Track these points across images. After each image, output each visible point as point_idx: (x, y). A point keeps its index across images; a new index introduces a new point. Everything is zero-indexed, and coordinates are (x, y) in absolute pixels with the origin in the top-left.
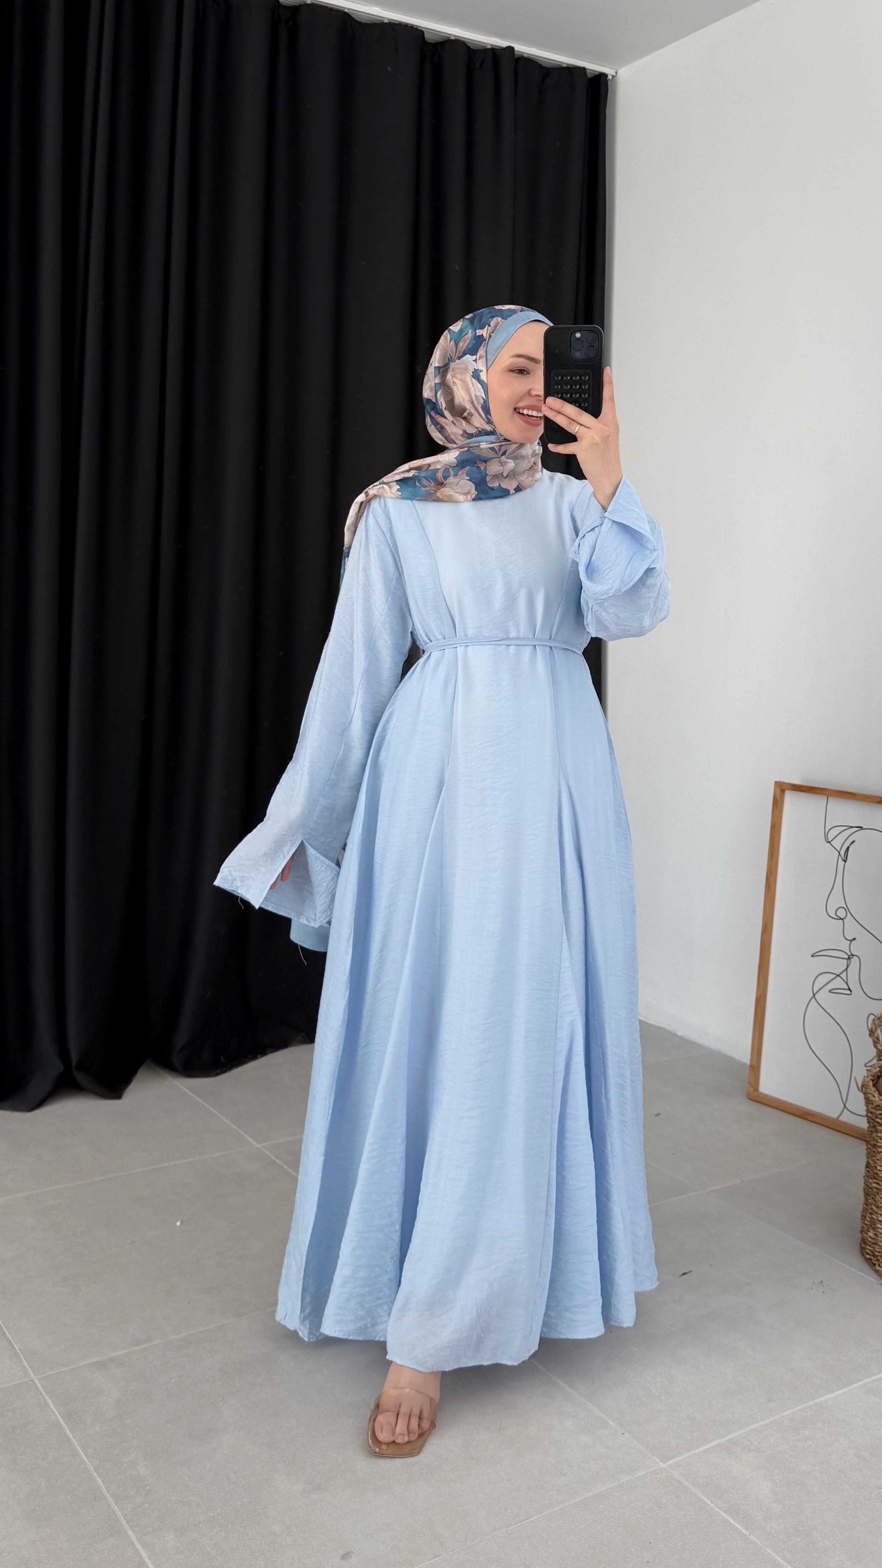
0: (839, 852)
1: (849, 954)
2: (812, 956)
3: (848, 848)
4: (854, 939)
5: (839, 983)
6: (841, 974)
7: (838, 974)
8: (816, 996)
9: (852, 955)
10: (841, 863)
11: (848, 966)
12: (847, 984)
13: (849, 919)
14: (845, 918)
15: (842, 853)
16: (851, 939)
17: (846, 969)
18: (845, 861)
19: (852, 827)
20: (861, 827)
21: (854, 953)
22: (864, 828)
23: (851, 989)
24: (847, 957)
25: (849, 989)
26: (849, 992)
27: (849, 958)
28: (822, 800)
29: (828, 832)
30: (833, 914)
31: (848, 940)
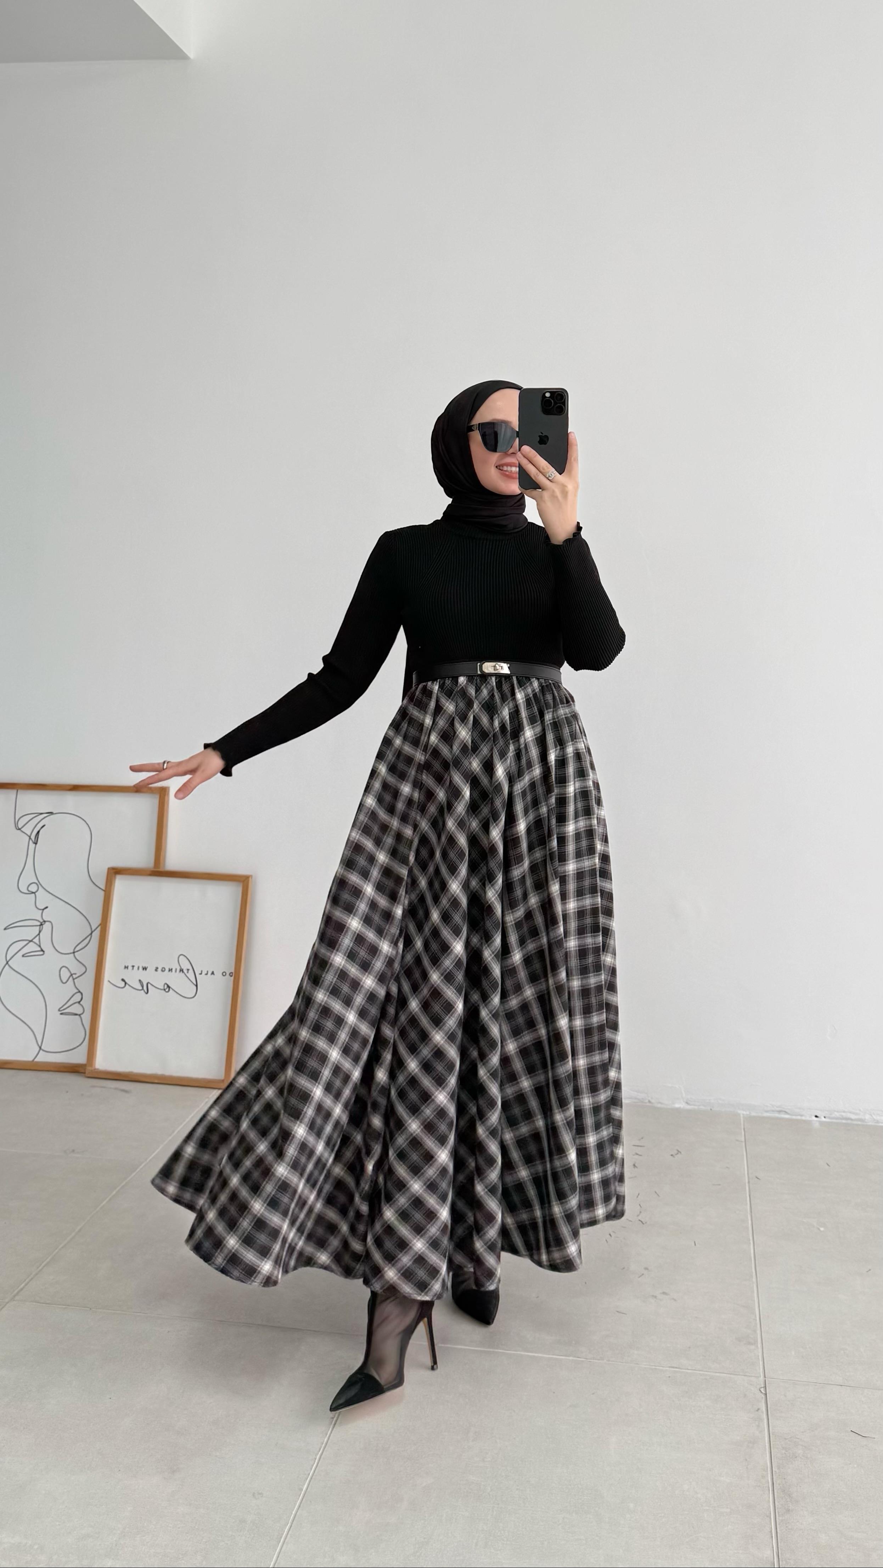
0: (30, 837)
1: (42, 921)
2: (6, 929)
3: (38, 832)
4: (47, 907)
5: (32, 947)
6: (33, 939)
7: (30, 939)
8: (9, 963)
10: (32, 846)
11: (40, 932)
12: (40, 946)
13: (41, 892)
14: (37, 892)
15: (33, 837)
16: (43, 908)
18: (36, 843)
19: (41, 814)
20: (51, 813)
21: (45, 920)
22: (54, 812)
23: (44, 950)
24: (39, 924)
25: (42, 950)
26: (42, 953)
27: (41, 925)
28: (12, 793)
29: (19, 820)
30: (25, 890)
31: (40, 910)
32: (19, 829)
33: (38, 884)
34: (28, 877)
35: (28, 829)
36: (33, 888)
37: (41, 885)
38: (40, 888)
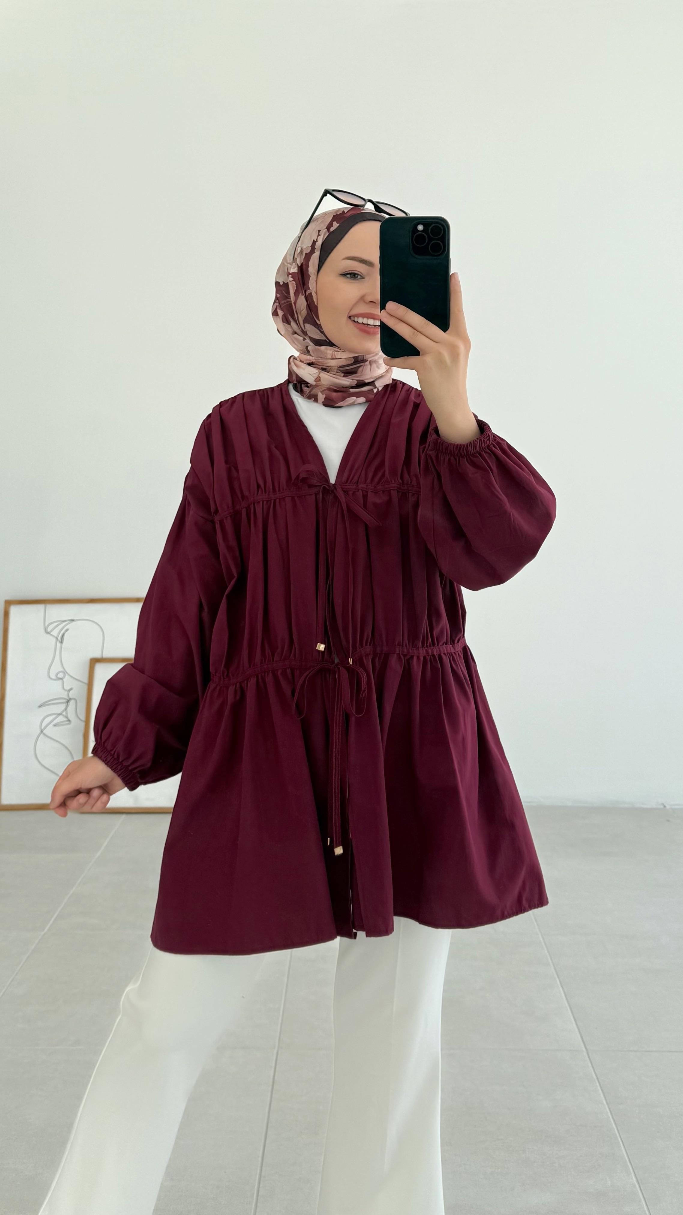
0: (57, 638)
1: (67, 698)
2: (40, 706)
3: (63, 635)
4: (71, 689)
5: (61, 719)
6: (63, 711)
7: (59, 712)
8: (44, 731)
9: (70, 699)
10: (59, 644)
11: (67, 706)
12: (67, 717)
13: (67, 678)
14: (64, 677)
15: (59, 638)
16: (68, 689)
17: (66, 709)
18: (61, 642)
19: (65, 621)
20: (73, 620)
21: (71, 697)
22: (75, 619)
23: (70, 719)
24: (66, 701)
25: (69, 720)
26: (68, 722)
27: (68, 702)
28: (41, 607)
29: (48, 626)
30: (54, 677)
31: (65, 690)
32: (48, 633)
33: (65, 672)
34: (56, 668)
35: (55, 633)
36: (61, 675)
37: (67, 672)
38: (66, 675)
